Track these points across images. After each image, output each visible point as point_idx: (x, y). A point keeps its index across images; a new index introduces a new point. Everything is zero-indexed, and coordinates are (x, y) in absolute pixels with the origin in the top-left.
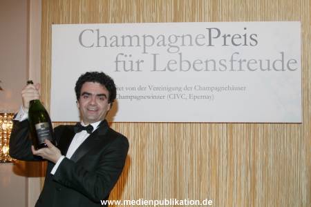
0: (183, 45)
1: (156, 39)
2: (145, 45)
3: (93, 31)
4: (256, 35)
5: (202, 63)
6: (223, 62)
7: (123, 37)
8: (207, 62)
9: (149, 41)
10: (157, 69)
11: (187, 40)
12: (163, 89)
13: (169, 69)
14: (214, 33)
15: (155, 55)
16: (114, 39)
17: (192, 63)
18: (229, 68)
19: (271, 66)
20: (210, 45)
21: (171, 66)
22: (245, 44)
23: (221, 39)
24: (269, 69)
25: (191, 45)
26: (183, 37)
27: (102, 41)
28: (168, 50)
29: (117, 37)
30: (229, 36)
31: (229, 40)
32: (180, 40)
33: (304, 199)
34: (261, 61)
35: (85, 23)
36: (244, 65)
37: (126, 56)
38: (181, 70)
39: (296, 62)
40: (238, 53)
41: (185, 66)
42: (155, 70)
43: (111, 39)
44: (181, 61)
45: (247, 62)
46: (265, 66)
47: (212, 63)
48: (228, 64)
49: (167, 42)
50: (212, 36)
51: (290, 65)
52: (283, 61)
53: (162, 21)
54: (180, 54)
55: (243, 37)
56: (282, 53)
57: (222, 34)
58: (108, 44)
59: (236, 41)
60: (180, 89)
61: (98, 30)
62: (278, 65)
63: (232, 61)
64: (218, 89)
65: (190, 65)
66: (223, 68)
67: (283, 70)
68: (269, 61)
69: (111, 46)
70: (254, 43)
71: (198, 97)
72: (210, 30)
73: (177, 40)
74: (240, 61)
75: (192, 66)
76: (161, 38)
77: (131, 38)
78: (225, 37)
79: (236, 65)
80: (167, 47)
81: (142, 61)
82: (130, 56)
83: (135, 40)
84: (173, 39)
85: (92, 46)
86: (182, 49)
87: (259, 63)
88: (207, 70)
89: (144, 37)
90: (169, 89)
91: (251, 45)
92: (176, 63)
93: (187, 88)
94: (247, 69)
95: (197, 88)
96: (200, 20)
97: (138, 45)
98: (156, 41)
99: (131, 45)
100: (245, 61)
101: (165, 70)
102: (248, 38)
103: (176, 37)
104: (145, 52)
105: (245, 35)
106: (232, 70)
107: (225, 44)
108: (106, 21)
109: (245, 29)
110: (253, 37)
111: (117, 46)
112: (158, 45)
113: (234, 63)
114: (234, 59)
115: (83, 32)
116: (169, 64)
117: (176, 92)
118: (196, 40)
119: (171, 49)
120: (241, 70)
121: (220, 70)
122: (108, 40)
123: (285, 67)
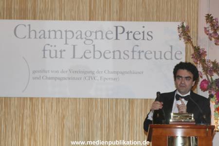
0: (96, 38)
2: (66, 38)
3: (25, 26)
4: (152, 32)
5: (110, 52)
6: (126, 52)
7: (49, 31)
8: (114, 52)
9: (70, 35)
10: (76, 57)
11: (99, 34)
12: (80, 72)
13: (85, 57)
14: (120, 30)
15: (74, 46)
16: (42, 32)
17: (103, 53)
18: (131, 56)
19: (162, 56)
20: (117, 39)
21: (87, 55)
22: (143, 39)
23: (125, 34)
24: (161, 58)
25: (102, 38)
26: (96, 32)
27: (33, 34)
28: (84, 42)
29: (44, 31)
30: (131, 32)
31: (131, 35)
32: (94, 34)
34: (155, 52)
35: (17, 19)
36: (142, 55)
37: (51, 46)
38: (94, 58)
39: (181, 53)
40: (137, 46)
41: (97, 55)
42: (74, 57)
43: (40, 32)
44: (94, 51)
45: (144, 53)
46: (158, 56)
47: (118, 53)
48: (130, 54)
49: (83, 36)
50: (118, 32)
51: (177, 55)
52: (171, 53)
53: (79, 19)
54: (94, 46)
55: (142, 34)
56: (171, 46)
57: (126, 31)
58: (37, 37)
59: (136, 37)
60: (93, 73)
61: (29, 25)
62: (168, 55)
63: (133, 51)
64: (122, 73)
65: (101, 54)
66: (126, 57)
67: (171, 59)
68: (161, 52)
69: (40, 38)
70: (150, 38)
71: (107, 79)
72: (117, 27)
73: (91, 35)
74: (139, 52)
75: (103, 55)
76: (79, 33)
77: (55, 32)
78: (128, 33)
79: (136, 55)
80: (84, 40)
81: (64, 51)
82: (55, 46)
83: (58, 34)
84: (88, 34)
85: (25, 37)
86: (95, 42)
87: (153, 53)
88: (114, 58)
89: (66, 31)
90: (85, 73)
91: (148, 39)
92: (90, 52)
93: (98, 72)
94: (144, 58)
95: (106, 72)
96: (110, 20)
97: (61, 38)
98: (75, 35)
99: (55, 38)
100: (143, 51)
101: (82, 58)
102: (146, 34)
103: (91, 32)
104: (66, 44)
105: (143, 32)
106: (133, 58)
107: (128, 39)
108: (35, 19)
109: (144, 27)
110: (150, 33)
111: (45, 38)
112: (77, 38)
113: (135, 53)
114: (135, 50)
115: (17, 26)
116: (85, 53)
117: (91, 75)
118: (106, 35)
119: (87, 42)
120: (140, 58)
121: (124, 59)
122: (37, 33)
123: (173, 57)
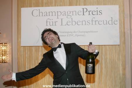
0: (73, 15)
1: (62, 13)
2: (58, 15)
3: (37, 10)
4: (101, 11)
5: (80, 22)
6: (89, 21)
7: (49, 12)
8: (82, 21)
9: (59, 13)
11: (74, 13)
14: (85, 10)
15: (62, 19)
16: (46, 13)
17: (76, 22)
18: (91, 23)
19: (107, 23)
20: (83, 15)
21: (68, 23)
22: (97, 14)
23: (88, 12)
24: (107, 24)
25: (76, 15)
26: (73, 12)
30: (91, 11)
31: (91, 13)
32: (72, 13)
33: (121, 75)
34: (103, 21)
35: (34, 7)
37: (50, 20)
38: (72, 25)
39: (117, 21)
40: (94, 18)
41: (74, 23)
42: (62, 25)
44: (72, 21)
46: (105, 23)
47: (84, 22)
49: (66, 14)
50: (84, 11)
51: (115, 22)
52: (112, 21)
53: (64, 5)
54: (72, 18)
55: (96, 12)
56: (112, 18)
57: (88, 11)
58: (43, 15)
59: (94, 13)
60: (72, 32)
61: (39, 10)
62: (110, 22)
63: (92, 21)
64: (87, 32)
65: (76, 23)
66: (89, 24)
67: (112, 24)
68: (106, 21)
69: (45, 16)
70: (101, 14)
71: (79, 35)
72: (83, 9)
73: (70, 13)
74: (95, 21)
75: (77, 23)
76: (64, 12)
77: (52, 12)
78: (89, 11)
79: (94, 23)
80: (67, 16)
81: (57, 22)
82: (52, 20)
83: (54, 13)
84: (69, 13)
85: (37, 16)
86: (72, 16)
88: (82, 25)
89: (57, 12)
90: (68, 32)
91: (100, 15)
92: (70, 22)
93: (74, 32)
94: (98, 24)
95: (79, 32)
96: (80, 5)
97: (55, 15)
99: (52, 15)
100: (97, 21)
101: (66, 25)
103: (70, 12)
104: (58, 18)
105: (97, 11)
106: (92, 24)
107: (89, 15)
108: (43, 6)
109: (97, 8)
111: (47, 16)
112: (63, 15)
113: (93, 21)
114: (93, 20)
115: (33, 11)
116: (67, 22)
117: (71, 34)
118: (78, 13)
119: (68, 17)
120: (96, 24)
121: (88, 25)
122: (43, 13)
123: (113, 23)
